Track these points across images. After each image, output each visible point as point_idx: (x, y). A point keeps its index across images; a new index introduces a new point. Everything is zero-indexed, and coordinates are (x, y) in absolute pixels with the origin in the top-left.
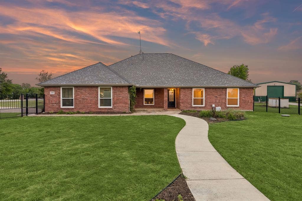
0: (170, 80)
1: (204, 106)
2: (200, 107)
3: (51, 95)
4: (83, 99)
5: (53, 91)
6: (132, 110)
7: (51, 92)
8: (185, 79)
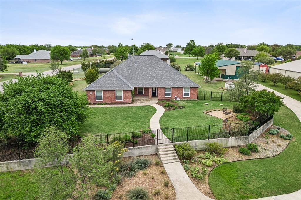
0: (153, 82)
1: (171, 97)
2: (169, 98)
3: (90, 95)
4: (108, 96)
5: (91, 92)
6: (133, 101)
7: (90, 93)
8: (161, 81)
